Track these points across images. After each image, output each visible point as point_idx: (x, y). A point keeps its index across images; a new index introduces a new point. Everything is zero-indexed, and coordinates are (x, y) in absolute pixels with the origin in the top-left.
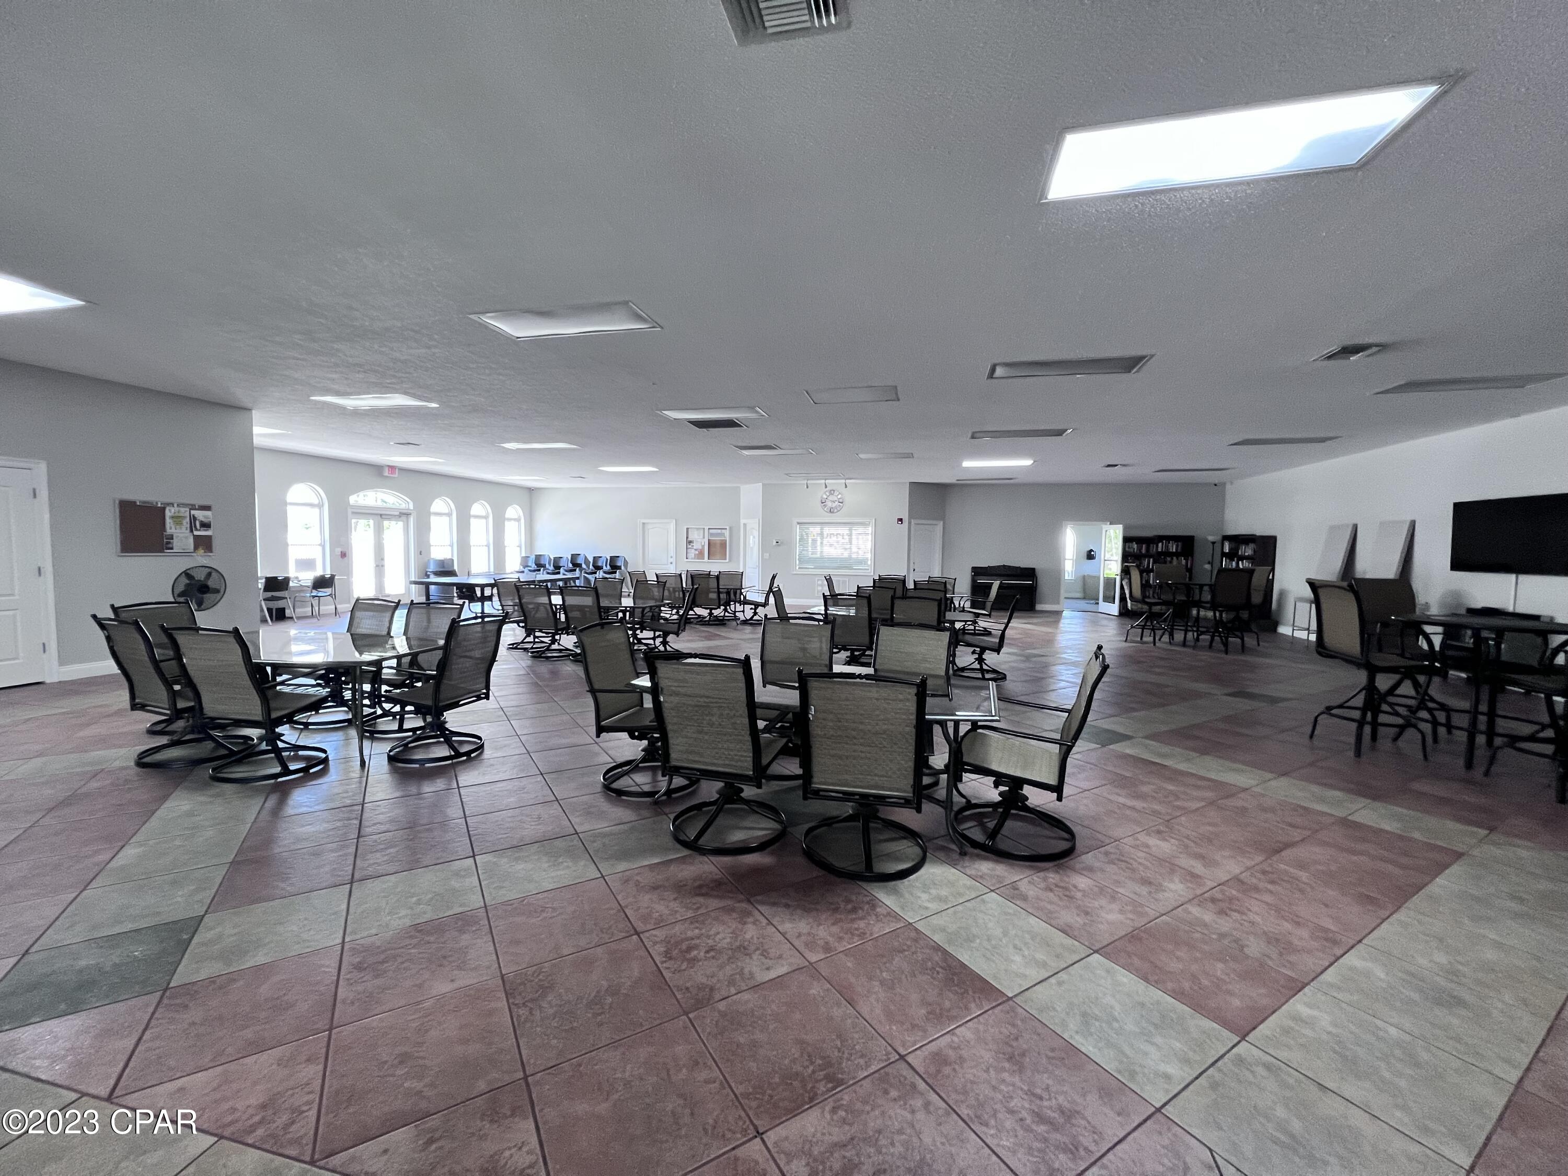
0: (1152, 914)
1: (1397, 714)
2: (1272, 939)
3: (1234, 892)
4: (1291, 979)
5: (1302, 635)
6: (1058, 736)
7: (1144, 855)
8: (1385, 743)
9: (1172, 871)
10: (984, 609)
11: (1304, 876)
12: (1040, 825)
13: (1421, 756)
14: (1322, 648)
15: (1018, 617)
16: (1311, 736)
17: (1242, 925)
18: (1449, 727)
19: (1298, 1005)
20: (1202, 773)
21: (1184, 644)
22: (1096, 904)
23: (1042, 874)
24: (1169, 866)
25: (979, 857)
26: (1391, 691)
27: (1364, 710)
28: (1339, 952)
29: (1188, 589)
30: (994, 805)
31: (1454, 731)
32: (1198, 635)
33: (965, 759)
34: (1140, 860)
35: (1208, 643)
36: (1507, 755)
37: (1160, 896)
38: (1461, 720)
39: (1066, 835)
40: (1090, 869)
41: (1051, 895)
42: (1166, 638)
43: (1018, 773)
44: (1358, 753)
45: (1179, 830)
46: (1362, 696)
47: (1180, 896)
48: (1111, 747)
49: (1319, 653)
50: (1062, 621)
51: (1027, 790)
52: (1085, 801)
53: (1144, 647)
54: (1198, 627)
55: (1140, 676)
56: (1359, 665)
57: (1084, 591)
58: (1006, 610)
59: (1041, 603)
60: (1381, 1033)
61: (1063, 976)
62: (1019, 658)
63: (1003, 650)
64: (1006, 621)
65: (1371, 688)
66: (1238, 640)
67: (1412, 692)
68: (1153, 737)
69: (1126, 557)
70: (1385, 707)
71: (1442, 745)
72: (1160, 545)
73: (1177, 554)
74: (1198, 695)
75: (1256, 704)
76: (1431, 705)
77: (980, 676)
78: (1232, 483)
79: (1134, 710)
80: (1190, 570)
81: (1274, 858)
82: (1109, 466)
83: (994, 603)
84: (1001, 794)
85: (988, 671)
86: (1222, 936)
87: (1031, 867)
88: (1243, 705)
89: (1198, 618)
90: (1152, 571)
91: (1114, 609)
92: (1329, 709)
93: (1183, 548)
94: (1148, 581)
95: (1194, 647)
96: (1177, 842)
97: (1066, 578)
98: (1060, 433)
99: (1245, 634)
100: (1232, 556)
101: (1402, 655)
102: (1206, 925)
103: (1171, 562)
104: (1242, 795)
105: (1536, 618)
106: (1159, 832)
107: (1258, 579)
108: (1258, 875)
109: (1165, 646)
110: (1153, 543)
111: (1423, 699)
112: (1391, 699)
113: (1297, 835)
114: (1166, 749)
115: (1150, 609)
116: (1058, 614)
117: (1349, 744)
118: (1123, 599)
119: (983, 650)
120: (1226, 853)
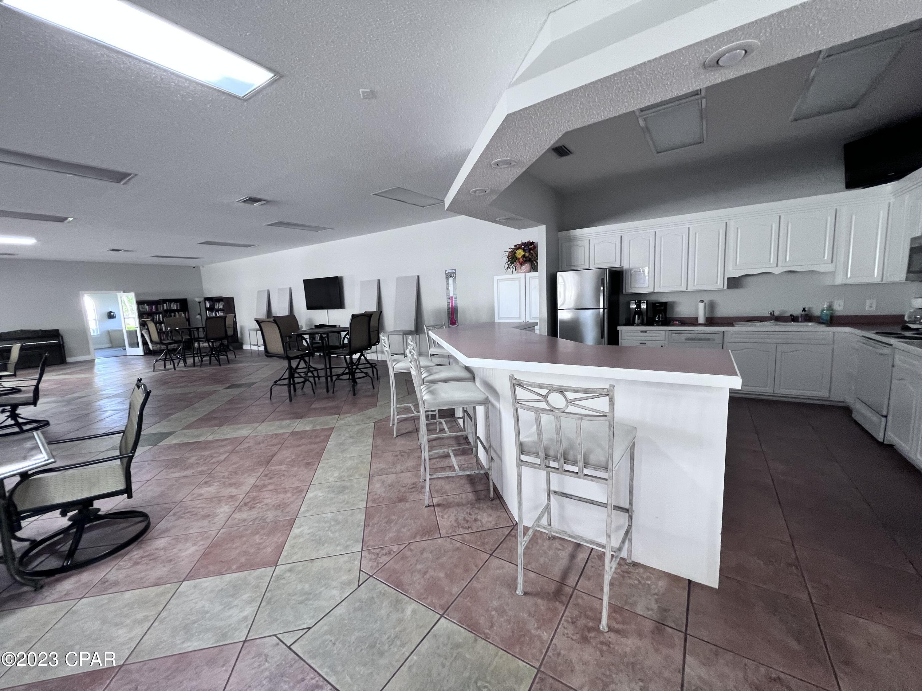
0: (214, 533)
1: (301, 377)
2: (277, 507)
3: (254, 494)
4: (290, 520)
5: (255, 348)
6: (117, 453)
7: (199, 501)
8: (299, 392)
9: (220, 501)
10: (6, 370)
11: (283, 467)
12: (115, 523)
13: (312, 393)
14: (268, 354)
15: (49, 372)
16: (271, 398)
17: (262, 508)
18: (319, 377)
19: (295, 531)
20: (223, 437)
21: (194, 365)
22: (175, 551)
23: (126, 557)
24: (217, 499)
25: (58, 580)
26: (297, 368)
27: (289, 379)
28: (304, 495)
29: (190, 331)
30: (65, 531)
31: (321, 378)
32: (202, 359)
33: (20, 509)
34: (199, 506)
35: (208, 362)
36: (338, 383)
37: (216, 519)
38: (322, 373)
39: (140, 519)
40: (166, 530)
41: (139, 567)
42: (182, 364)
43: (86, 495)
44: (291, 400)
45: (218, 476)
46: (287, 373)
47: (227, 513)
48: (160, 444)
49: (267, 356)
50: (96, 367)
51: (97, 504)
52: (149, 488)
53: (168, 372)
54: (201, 353)
55: (169, 391)
56: (284, 358)
57: (111, 341)
58: (36, 367)
59: (70, 357)
60: (326, 519)
61: (164, 614)
62: (60, 404)
63: (40, 402)
64: (37, 376)
65: (290, 367)
66: (225, 357)
67: (305, 366)
68: (188, 427)
69: (141, 315)
70: (296, 375)
71: (318, 385)
72: (165, 305)
73: (177, 311)
74: (210, 393)
75: (242, 389)
76: (312, 369)
77: (16, 429)
78: (203, 267)
79: (171, 414)
80: (188, 320)
81: (269, 466)
82: (113, 250)
83: (17, 364)
84: (69, 520)
85: (25, 424)
86: (255, 520)
87: (116, 558)
88: (235, 392)
89: (199, 348)
90: (163, 322)
91: (140, 351)
92: (276, 382)
93: (181, 306)
94: (161, 329)
95: (201, 366)
96: (218, 483)
97: (92, 333)
98: (62, 220)
99: (228, 353)
100: (211, 309)
101: (298, 350)
102: (245, 520)
103: (175, 316)
104: (247, 440)
105: (335, 326)
106: (206, 483)
107: (229, 321)
108: (264, 478)
109: (181, 369)
110: (160, 304)
111: (309, 367)
112: (298, 371)
113: (275, 449)
114: (196, 432)
115: (167, 347)
116: (92, 361)
117: (286, 396)
118: (145, 343)
119: (14, 407)
120: (246, 475)
